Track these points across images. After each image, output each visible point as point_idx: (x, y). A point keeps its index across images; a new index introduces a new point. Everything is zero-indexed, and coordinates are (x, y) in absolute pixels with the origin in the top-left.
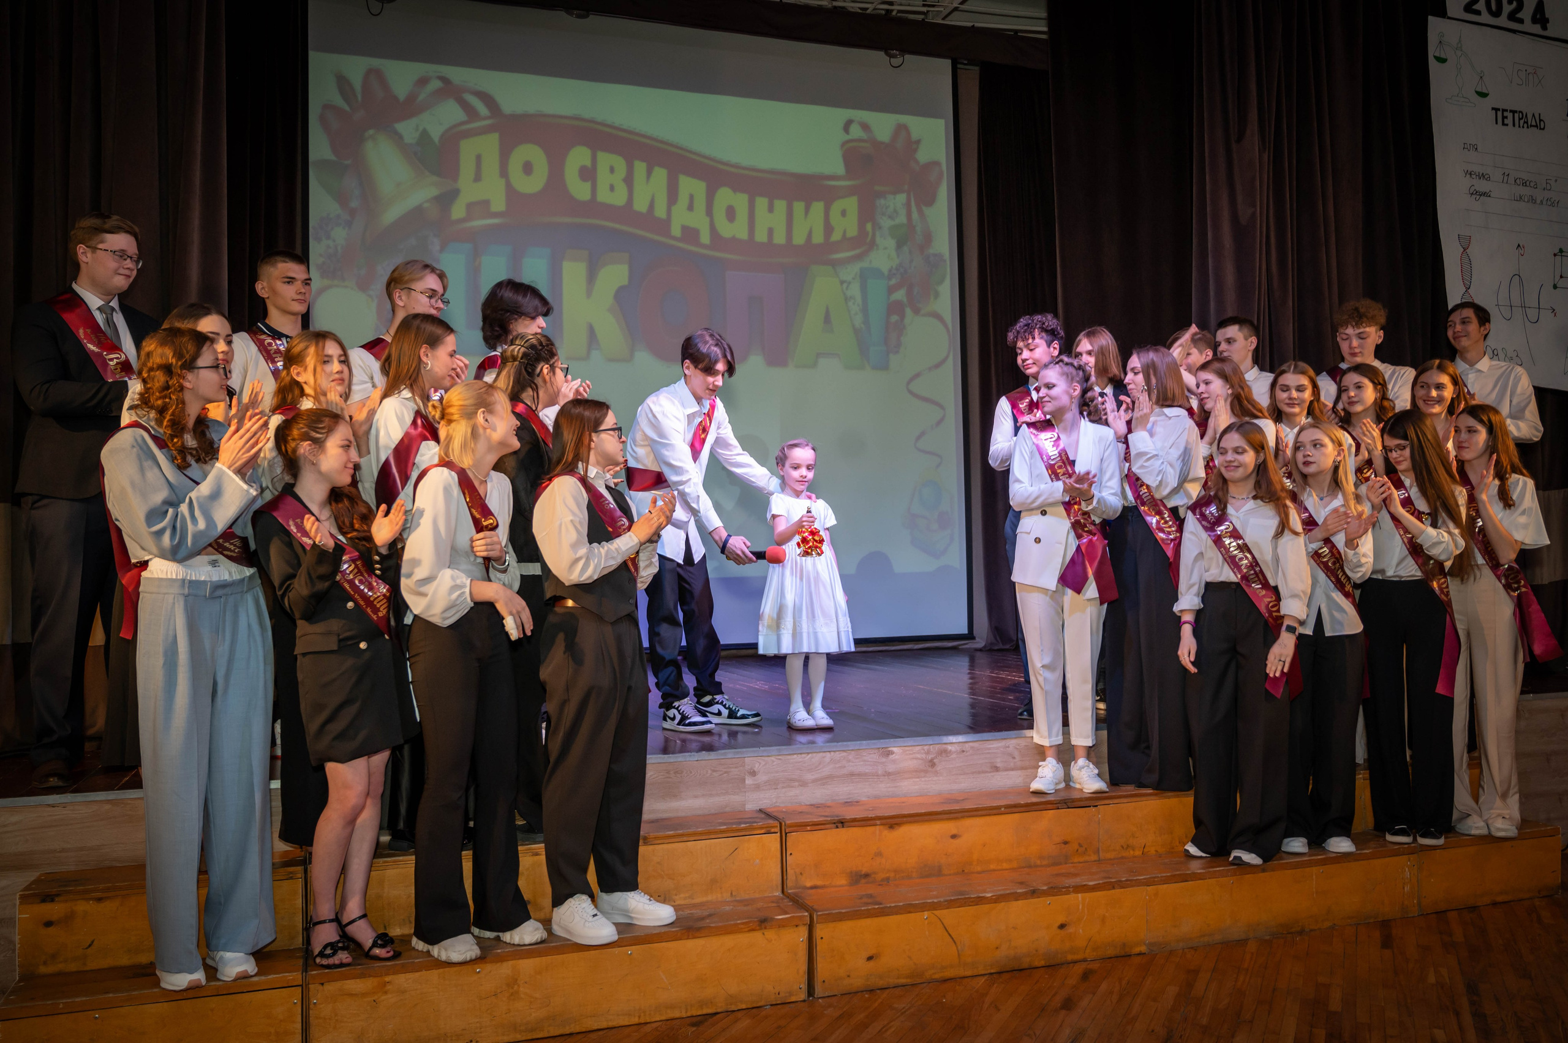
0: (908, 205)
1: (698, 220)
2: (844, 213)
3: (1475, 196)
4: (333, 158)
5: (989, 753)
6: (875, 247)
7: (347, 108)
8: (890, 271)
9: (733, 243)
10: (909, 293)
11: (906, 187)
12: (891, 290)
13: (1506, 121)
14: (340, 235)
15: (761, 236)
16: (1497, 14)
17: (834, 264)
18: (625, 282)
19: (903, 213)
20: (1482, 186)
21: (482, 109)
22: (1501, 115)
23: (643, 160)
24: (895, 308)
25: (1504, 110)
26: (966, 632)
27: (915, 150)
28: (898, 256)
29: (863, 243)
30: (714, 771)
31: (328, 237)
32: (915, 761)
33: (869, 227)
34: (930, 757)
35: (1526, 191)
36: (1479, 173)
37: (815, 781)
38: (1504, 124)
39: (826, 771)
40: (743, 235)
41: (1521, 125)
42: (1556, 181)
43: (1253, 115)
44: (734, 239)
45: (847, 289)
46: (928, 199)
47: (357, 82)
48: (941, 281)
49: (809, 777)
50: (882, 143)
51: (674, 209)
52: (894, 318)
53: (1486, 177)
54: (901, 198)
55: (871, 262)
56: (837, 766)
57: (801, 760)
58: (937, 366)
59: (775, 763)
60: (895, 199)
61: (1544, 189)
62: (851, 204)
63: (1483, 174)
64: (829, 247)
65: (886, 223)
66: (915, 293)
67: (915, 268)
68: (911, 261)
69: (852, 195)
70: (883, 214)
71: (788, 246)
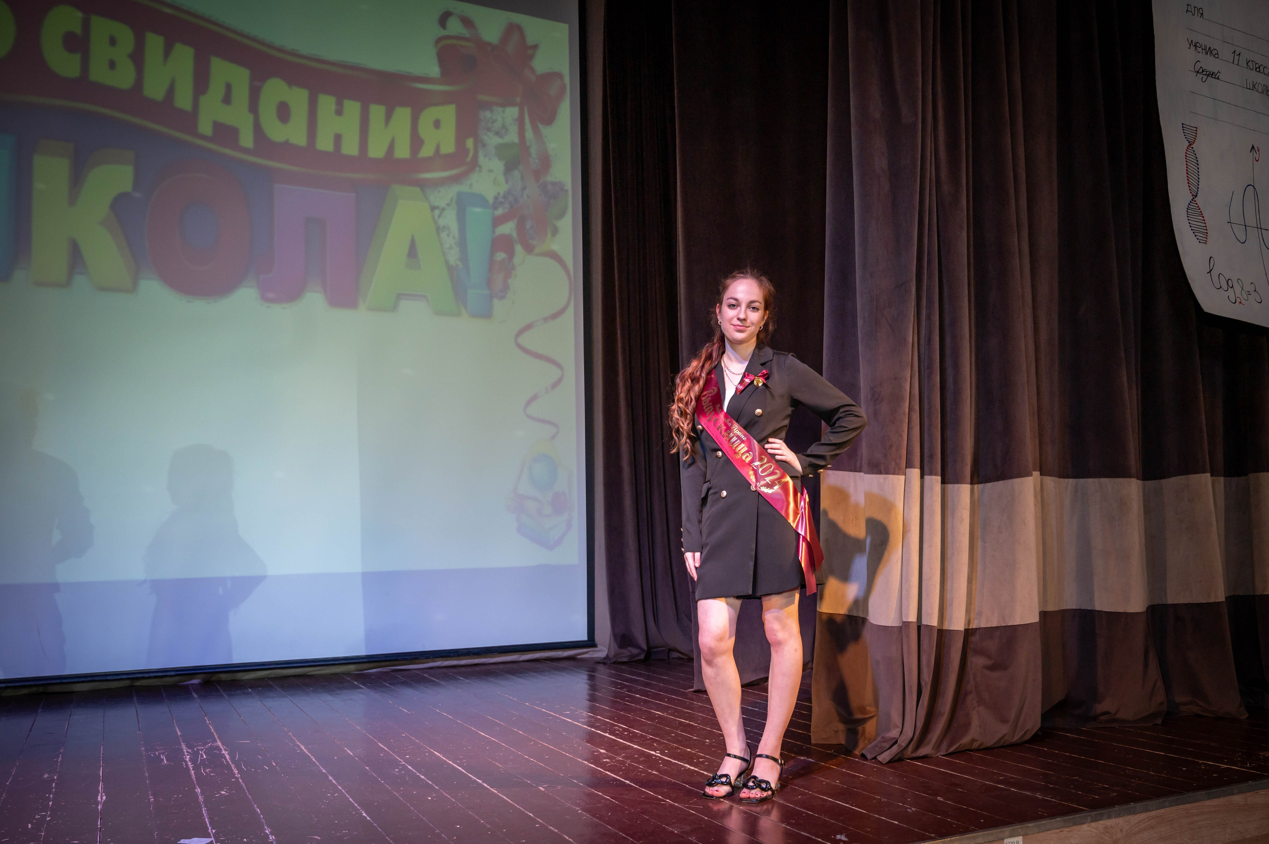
0: (521, 121)
1: (238, 117)
2: (437, 124)
3: (1201, 76)
6: (477, 169)
8: (496, 198)
9: (285, 150)
10: (520, 228)
11: (518, 100)
12: (497, 221)
15: (325, 143)
17: (422, 185)
18: (128, 188)
19: (513, 130)
20: (1210, 64)
23: (159, 34)
24: (502, 244)
26: (586, 638)
27: (532, 57)
28: (507, 182)
29: (461, 162)
33: (470, 143)
36: (1205, 46)
40: (300, 140)
44: (288, 145)
45: (439, 216)
46: (546, 115)
48: (562, 215)
50: (489, 44)
51: (203, 100)
52: (501, 256)
53: (1214, 52)
54: (512, 112)
55: (471, 185)
58: (555, 316)
60: (504, 112)
62: (448, 114)
63: (1210, 48)
64: (415, 164)
65: (492, 140)
66: (528, 227)
67: (528, 196)
68: (524, 189)
69: (450, 103)
70: (489, 130)
71: (362, 160)
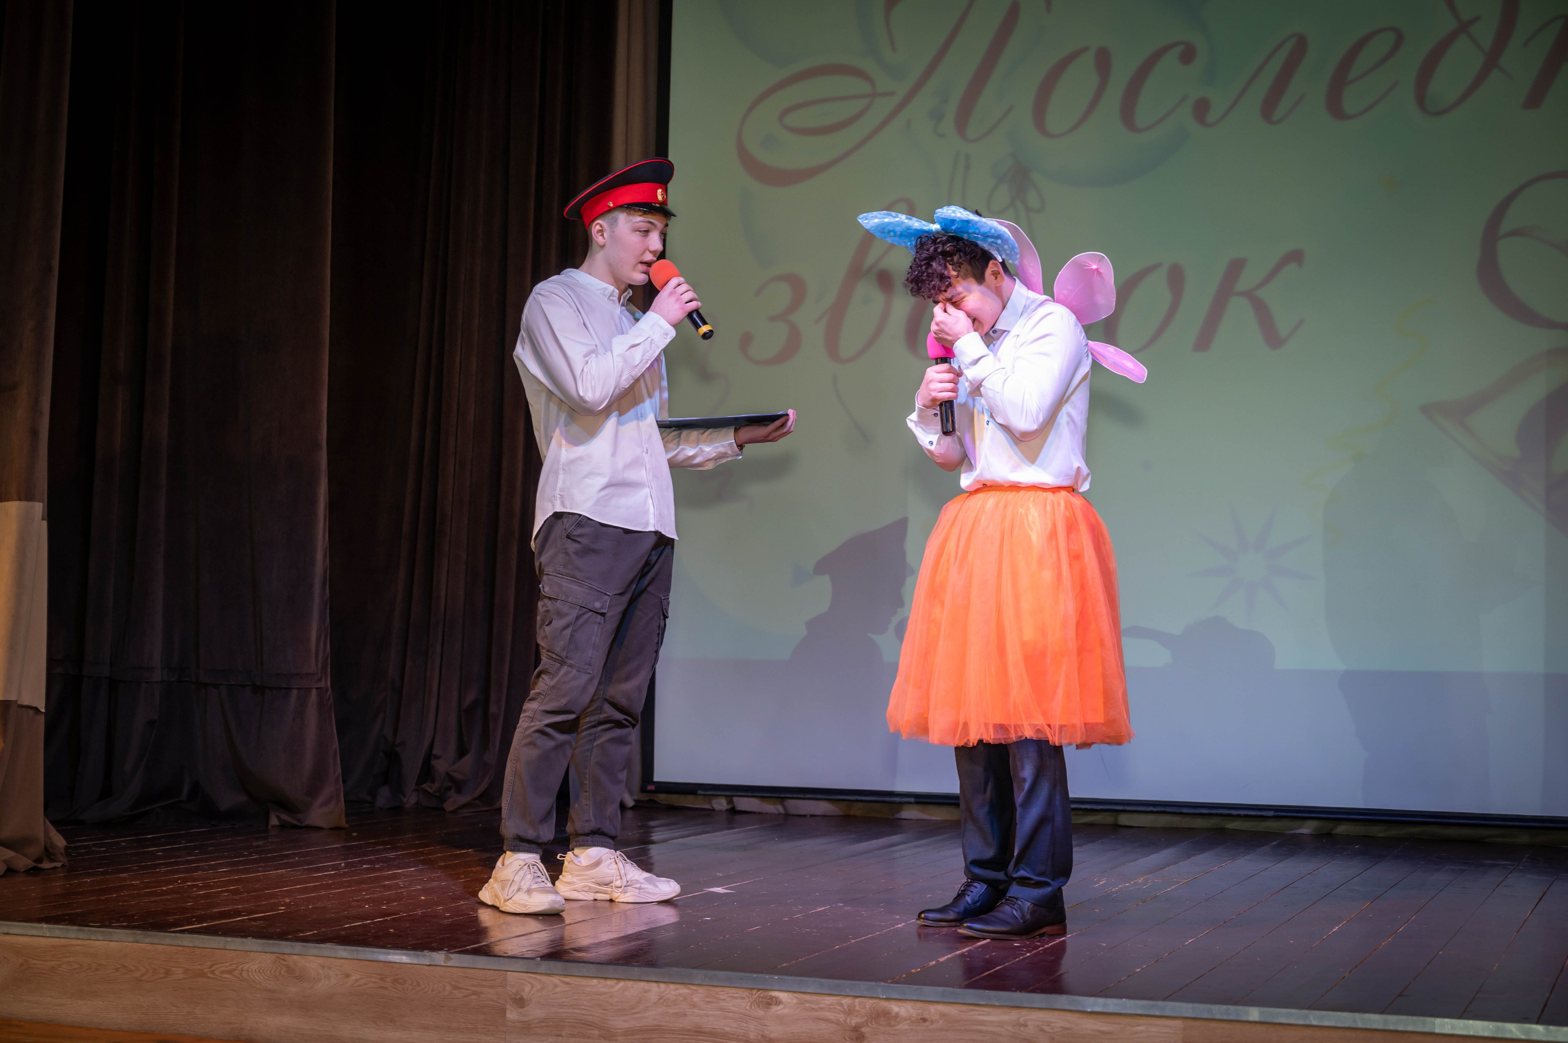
5: (980, 1031)
30: (456, 988)
32: (823, 1025)
34: (854, 1021)
37: (628, 1032)
39: (651, 1017)
49: (620, 1023)
56: (672, 1011)
57: (605, 990)
59: (558, 990)
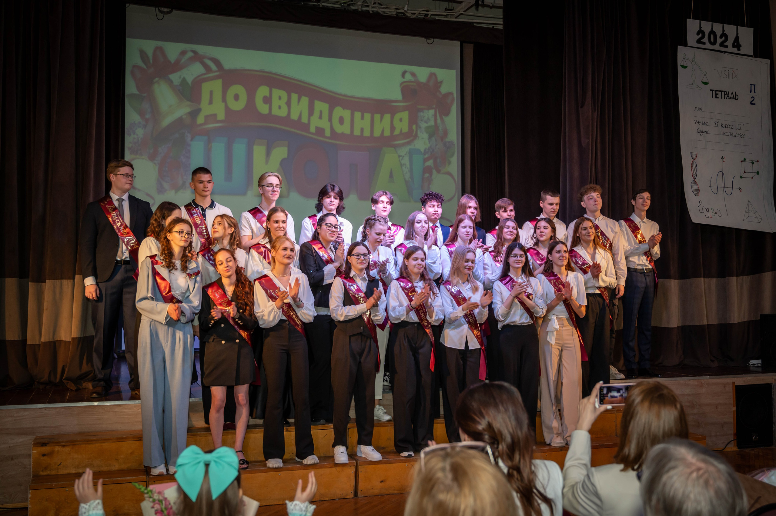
0: (435, 115)
1: (324, 124)
2: (401, 120)
3: (700, 133)
4: (137, 92)
6: (417, 138)
7: (145, 67)
8: (425, 150)
9: (342, 136)
10: (435, 162)
11: (434, 106)
12: (425, 160)
13: (717, 96)
14: (140, 132)
15: (357, 132)
16: (714, 43)
17: (395, 147)
18: (285, 156)
19: (432, 120)
20: (704, 128)
21: (214, 67)
22: (715, 93)
23: (296, 93)
24: (427, 170)
25: (716, 91)
27: (440, 86)
28: (429, 143)
29: (411, 135)
31: (134, 134)
35: (727, 130)
36: (703, 122)
38: (716, 97)
40: (347, 131)
41: (726, 98)
42: (743, 125)
43: (589, 94)
44: (343, 134)
46: (446, 112)
47: (150, 55)
48: (452, 155)
50: (422, 83)
51: (312, 118)
52: (427, 175)
53: (707, 123)
54: (432, 112)
55: (415, 145)
58: (450, 200)
60: (428, 112)
61: (737, 129)
62: (405, 115)
64: (393, 137)
65: (423, 125)
66: (438, 162)
67: (438, 148)
68: (436, 145)
69: (406, 110)
70: (422, 120)
71: (371, 137)
